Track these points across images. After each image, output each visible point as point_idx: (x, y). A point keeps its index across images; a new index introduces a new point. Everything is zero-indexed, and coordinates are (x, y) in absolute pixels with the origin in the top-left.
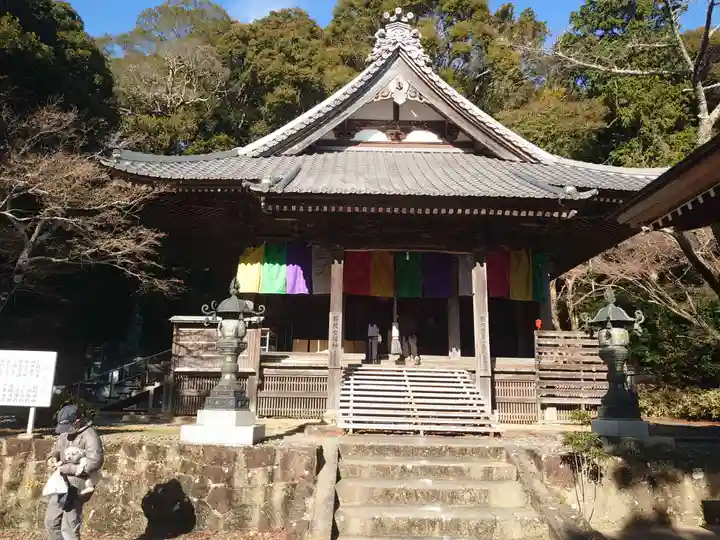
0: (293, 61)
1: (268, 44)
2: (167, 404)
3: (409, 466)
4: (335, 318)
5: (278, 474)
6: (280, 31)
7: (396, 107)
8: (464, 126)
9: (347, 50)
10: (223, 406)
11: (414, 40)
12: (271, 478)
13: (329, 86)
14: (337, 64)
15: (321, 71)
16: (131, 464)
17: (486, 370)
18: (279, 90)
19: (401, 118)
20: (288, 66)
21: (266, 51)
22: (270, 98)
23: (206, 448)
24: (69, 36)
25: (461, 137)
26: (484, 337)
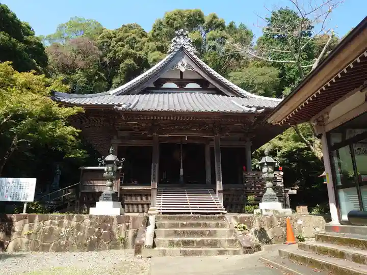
0: (133, 48)
1: (121, 40)
2: (77, 207)
3: (185, 223)
4: (155, 166)
5: (131, 227)
6: (127, 34)
7: (181, 73)
8: (211, 81)
9: (159, 44)
10: (107, 199)
11: (189, 43)
12: (128, 227)
13: (150, 61)
14: (155, 51)
15: (147, 53)
16: (69, 224)
17: (221, 188)
18: (126, 62)
19: (183, 78)
20: (131, 50)
21: (120, 43)
22: (122, 65)
23: (101, 216)
24: (29, 38)
25: (210, 87)
26: (219, 173)
